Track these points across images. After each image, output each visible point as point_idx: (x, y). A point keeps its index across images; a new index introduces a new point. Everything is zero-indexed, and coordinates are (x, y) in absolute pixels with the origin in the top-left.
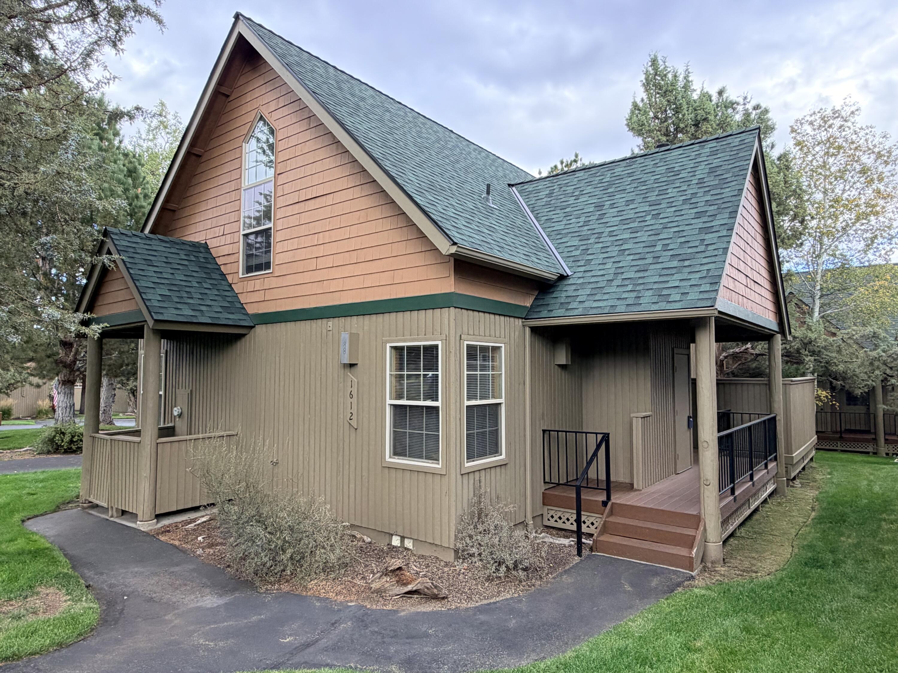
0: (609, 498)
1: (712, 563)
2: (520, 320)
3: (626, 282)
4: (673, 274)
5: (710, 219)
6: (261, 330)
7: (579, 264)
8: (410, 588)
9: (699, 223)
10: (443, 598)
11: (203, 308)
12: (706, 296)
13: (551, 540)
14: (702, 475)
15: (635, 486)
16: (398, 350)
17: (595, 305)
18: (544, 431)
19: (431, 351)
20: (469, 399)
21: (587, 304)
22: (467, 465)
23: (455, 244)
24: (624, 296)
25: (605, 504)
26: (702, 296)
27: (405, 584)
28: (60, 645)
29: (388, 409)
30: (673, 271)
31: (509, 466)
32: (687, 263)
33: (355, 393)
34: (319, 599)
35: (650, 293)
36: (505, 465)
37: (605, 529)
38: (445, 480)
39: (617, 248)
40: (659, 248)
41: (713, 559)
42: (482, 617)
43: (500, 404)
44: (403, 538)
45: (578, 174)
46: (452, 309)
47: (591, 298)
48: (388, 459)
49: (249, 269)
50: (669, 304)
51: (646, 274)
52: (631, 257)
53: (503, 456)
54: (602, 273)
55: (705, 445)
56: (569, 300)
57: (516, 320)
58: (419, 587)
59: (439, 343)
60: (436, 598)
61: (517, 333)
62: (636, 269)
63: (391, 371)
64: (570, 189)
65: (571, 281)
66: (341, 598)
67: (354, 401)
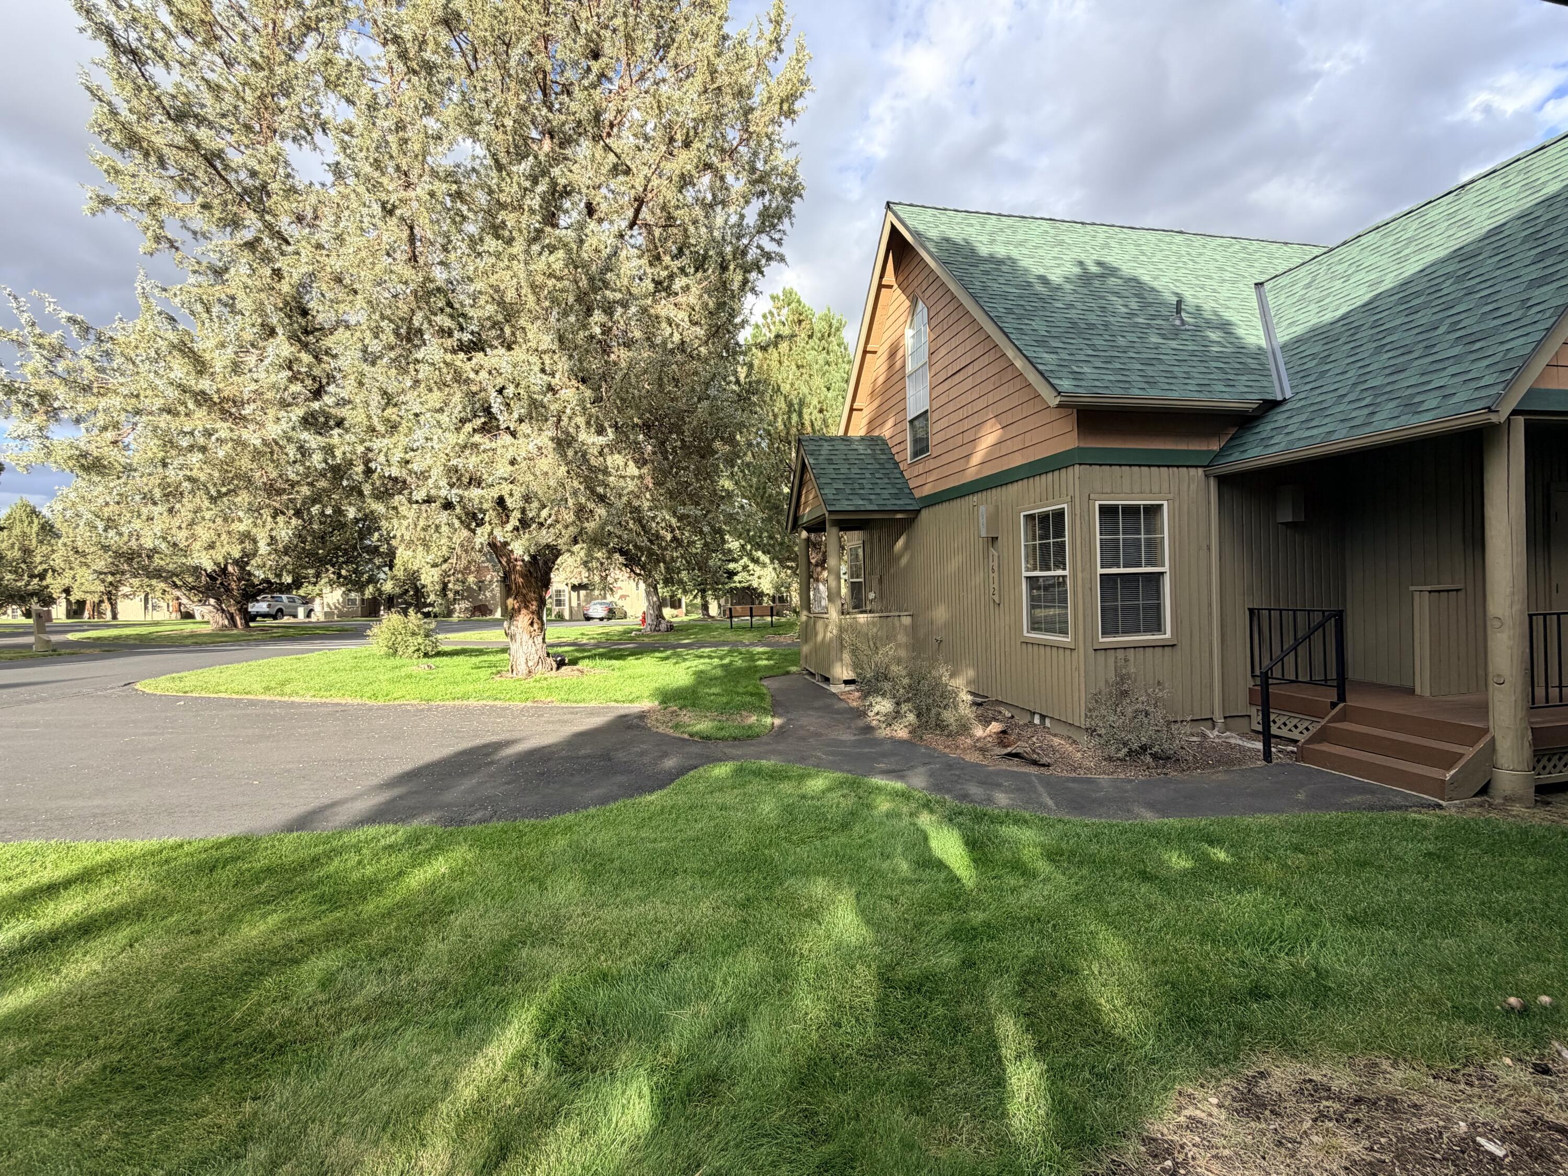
0: (1342, 698)
1: (1506, 799)
2: (1200, 470)
3: (1365, 394)
4: (1445, 369)
5: (1561, 258)
6: (924, 514)
7: (1308, 380)
8: (1009, 750)
9: (1535, 272)
10: (1044, 765)
11: (872, 497)
12: (1483, 393)
13: (1240, 742)
14: (1490, 669)
15: (1418, 691)
16: (1030, 518)
17: (1308, 433)
18: (1251, 611)
19: (1060, 515)
20: (1102, 567)
21: (1295, 436)
22: (1101, 640)
23: (1059, 393)
24: (1353, 414)
25: (1333, 705)
26: (1477, 395)
27: (1006, 747)
28: (735, 739)
29: (1024, 581)
30: (1447, 363)
31: (1179, 647)
32: (1478, 345)
33: (996, 569)
34: (927, 747)
35: (1395, 403)
36: (1173, 646)
37: (1322, 736)
38: (1075, 654)
39: (1375, 345)
40: (1441, 331)
41: (1508, 793)
42: (1071, 785)
43: (1162, 573)
44: (1043, 717)
45: (1364, 240)
46: (1077, 467)
47: (1304, 426)
48: (1025, 634)
49: (915, 454)
50: (1417, 416)
51: (1402, 375)
52: (1390, 354)
53: (1168, 635)
54: (1336, 386)
55: (1497, 624)
56: (1274, 433)
57: (1193, 471)
58: (1019, 750)
59: (1065, 506)
60: (1035, 763)
61: (1193, 487)
62: (1388, 371)
63: (1026, 541)
64: (1341, 268)
65: (1285, 408)
66: (948, 750)
67: (996, 575)
